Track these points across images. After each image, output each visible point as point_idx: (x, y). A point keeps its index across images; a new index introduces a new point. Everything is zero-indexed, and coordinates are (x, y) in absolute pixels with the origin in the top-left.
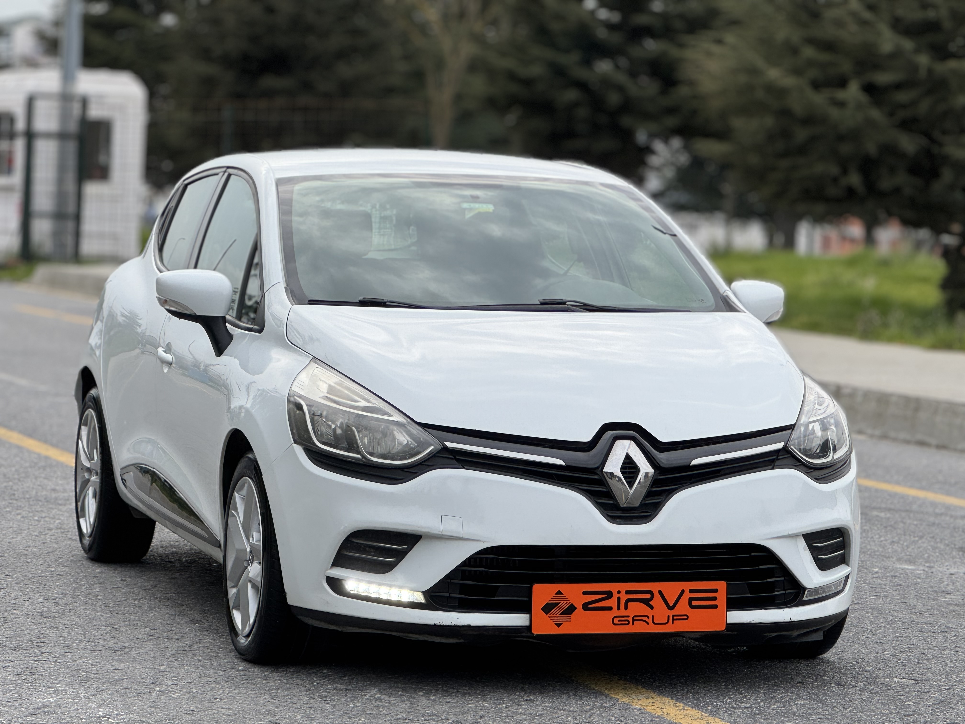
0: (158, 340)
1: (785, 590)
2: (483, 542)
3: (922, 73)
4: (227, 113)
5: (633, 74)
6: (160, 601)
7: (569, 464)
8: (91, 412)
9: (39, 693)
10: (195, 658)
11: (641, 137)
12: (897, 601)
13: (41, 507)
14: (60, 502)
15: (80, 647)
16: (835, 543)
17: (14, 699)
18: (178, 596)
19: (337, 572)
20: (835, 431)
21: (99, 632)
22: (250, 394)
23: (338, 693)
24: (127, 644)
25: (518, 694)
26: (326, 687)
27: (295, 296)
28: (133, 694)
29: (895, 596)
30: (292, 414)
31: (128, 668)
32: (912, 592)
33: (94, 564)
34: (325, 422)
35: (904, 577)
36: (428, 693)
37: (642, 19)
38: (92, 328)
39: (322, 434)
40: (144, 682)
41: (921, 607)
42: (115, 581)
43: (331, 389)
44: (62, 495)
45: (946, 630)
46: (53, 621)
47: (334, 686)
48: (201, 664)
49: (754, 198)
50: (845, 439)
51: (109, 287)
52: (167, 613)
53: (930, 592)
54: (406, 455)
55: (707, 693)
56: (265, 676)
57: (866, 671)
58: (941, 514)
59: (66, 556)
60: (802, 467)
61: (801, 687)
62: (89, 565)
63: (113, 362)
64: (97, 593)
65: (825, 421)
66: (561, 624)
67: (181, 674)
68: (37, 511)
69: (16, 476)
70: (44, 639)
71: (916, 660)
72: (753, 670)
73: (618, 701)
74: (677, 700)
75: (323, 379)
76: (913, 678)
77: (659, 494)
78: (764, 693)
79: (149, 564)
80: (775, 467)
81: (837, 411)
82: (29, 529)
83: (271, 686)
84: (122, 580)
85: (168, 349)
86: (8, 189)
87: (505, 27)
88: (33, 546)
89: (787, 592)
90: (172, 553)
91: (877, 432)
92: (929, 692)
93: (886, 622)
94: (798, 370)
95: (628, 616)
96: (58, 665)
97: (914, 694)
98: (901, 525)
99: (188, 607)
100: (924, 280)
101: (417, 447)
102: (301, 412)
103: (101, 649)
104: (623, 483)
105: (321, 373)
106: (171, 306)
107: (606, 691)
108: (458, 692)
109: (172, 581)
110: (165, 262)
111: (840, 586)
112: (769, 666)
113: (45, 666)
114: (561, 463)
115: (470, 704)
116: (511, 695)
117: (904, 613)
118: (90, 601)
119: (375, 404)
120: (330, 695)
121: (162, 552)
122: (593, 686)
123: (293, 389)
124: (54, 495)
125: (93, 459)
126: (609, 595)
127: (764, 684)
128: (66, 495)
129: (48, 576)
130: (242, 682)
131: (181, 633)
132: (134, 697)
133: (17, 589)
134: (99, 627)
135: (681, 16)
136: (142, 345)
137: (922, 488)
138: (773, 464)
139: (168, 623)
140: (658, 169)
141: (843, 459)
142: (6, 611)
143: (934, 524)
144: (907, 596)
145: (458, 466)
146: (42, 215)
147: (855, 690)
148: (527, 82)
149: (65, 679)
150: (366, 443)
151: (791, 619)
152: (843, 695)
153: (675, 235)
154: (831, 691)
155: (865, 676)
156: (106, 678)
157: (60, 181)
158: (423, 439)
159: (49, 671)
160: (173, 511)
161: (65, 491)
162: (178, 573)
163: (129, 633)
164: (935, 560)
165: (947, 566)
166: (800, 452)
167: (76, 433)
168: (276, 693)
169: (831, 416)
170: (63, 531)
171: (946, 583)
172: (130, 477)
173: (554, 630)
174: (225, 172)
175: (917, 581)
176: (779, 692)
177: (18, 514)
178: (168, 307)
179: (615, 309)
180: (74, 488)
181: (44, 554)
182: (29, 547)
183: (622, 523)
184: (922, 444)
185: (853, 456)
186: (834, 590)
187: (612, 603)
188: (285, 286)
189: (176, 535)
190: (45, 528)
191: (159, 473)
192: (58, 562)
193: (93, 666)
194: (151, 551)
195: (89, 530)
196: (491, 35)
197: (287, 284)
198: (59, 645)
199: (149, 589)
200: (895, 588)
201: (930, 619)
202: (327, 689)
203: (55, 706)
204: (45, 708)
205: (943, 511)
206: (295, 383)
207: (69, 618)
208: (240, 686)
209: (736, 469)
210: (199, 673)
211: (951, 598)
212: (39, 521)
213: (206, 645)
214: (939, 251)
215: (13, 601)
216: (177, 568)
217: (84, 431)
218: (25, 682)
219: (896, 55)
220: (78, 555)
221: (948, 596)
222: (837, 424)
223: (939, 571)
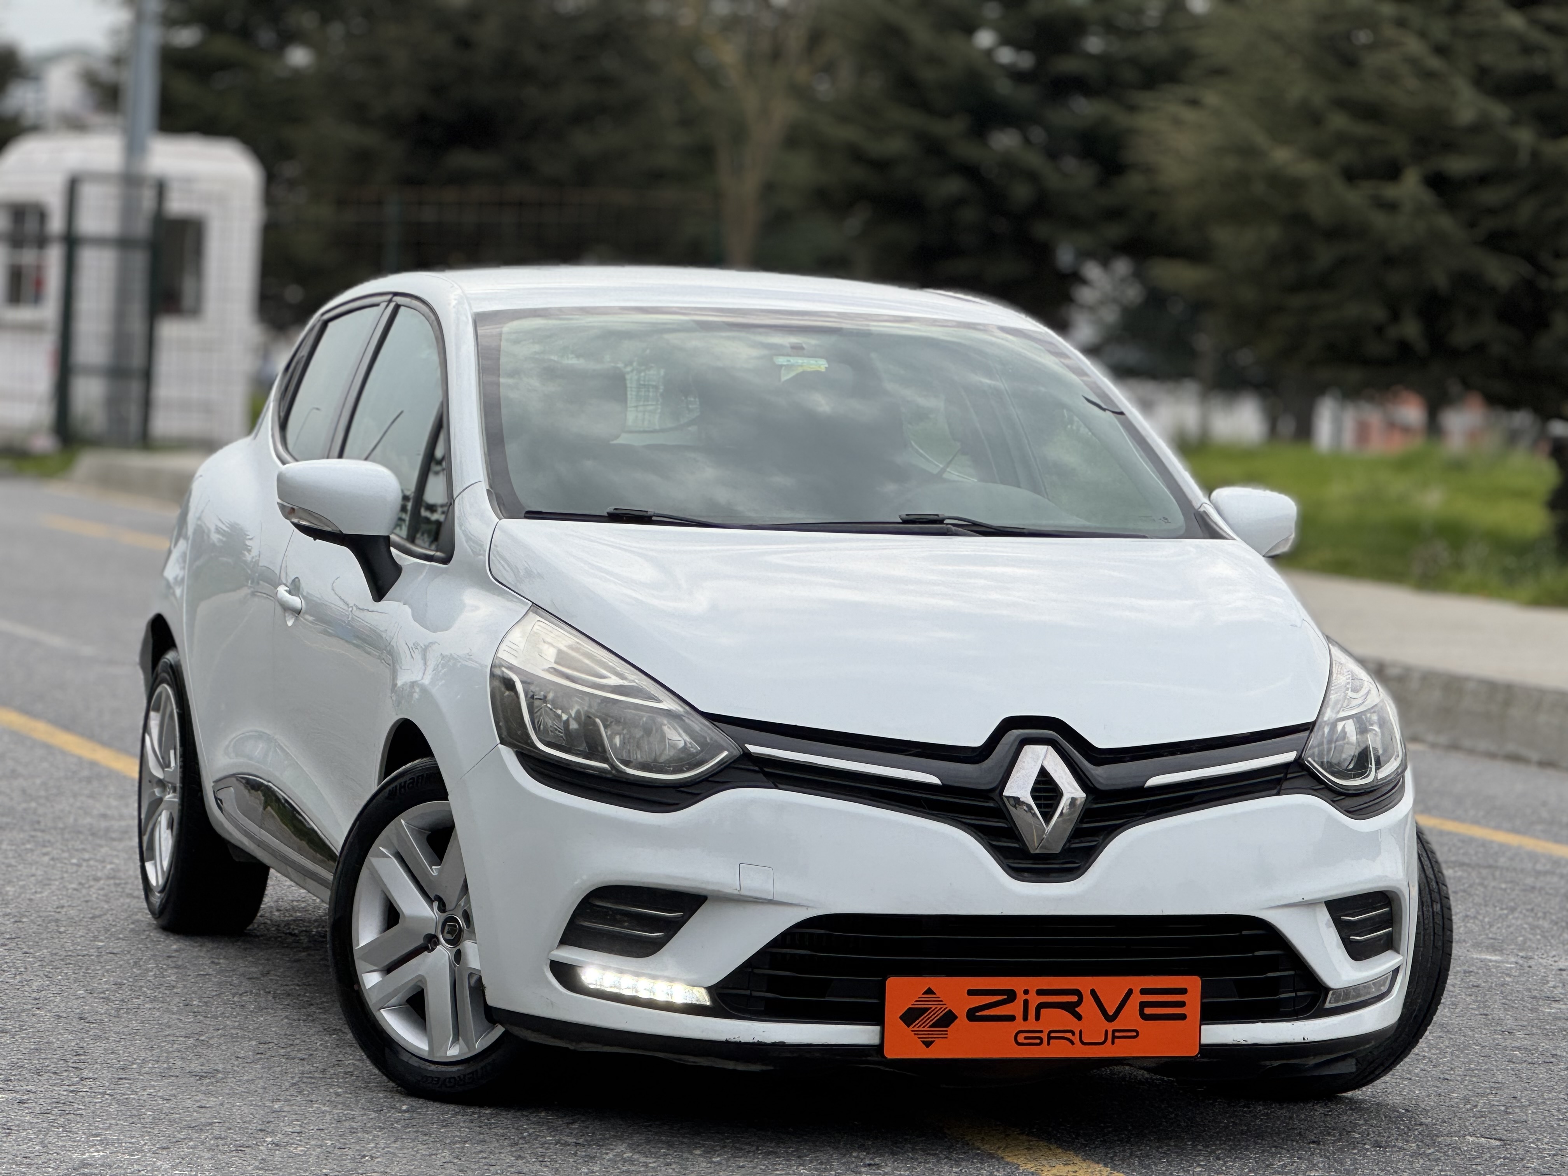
0: (278, 574)
1: (1295, 991)
2: (807, 907)
3: (1523, 159)
4: (392, 210)
5: (1053, 154)
6: (274, 997)
7: (947, 783)
8: (166, 690)
9: (76, 1144)
10: (331, 1090)
11: (1065, 257)
12: (1473, 1012)
13: (82, 843)
14: (114, 835)
15: (143, 1071)
16: (1376, 915)
17: (35, 1154)
18: (305, 989)
19: (568, 955)
20: (1380, 734)
21: (176, 1046)
22: (428, 663)
23: (562, 1149)
24: (220, 1067)
25: (855, 1154)
26: (543, 1140)
27: (504, 504)
28: (229, 1147)
29: (1469, 1004)
30: (498, 698)
31: (222, 1105)
32: (1498, 997)
33: (167, 936)
34: (551, 709)
35: (1484, 974)
36: (709, 1151)
37: (1068, 65)
38: (170, 552)
39: (546, 730)
40: (247, 1128)
41: (1510, 1022)
42: (202, 964)
43: (561, 658)
44: (116, 825)
45: (1552, 1060)
46: (100, 1028)
47: (557, 1138)
48: (340, 1099)
49: (1245, 358)
50: (1395, 746)
51: (197, 487)
52: (287, 1017)
53: (1526, 998)
54: (683, 766)
55: (1164, 1158)
56: (444, 1121)
57: (1421, 1124)
58: (1546, 873)
59: (122, 922)
60: (1326, 792)
61: (1315, 1149)
62: (160, 937)
63: (204, 608)
64: (173, 983)
65: (1363, 717)
66: (932, 1042)
67: (308, 1115)
68: (77, 850)
69: (42, 793)
70: (87, 1057)
71: (1503, 1108)
72: (1238, 1121)
73: (1017, 1168)
74: (1114, 1168)
75: (549, 640)
76: (1497, 1136)
77: (1095, 832)
78: (1255, 1158)
79: (257, 936)
80: (1282, 791)
81: (1382, 701)
82: (62, 878)
83: (454, 1137)
84: (213, 963)
85: (295, 588)
86: (34, 328)
87: (846, 74)
88: (69, 906)
89: (1299, 994)
90: (294, 921)
91: (1443, 739)
92: (1522, 1159)
93: (1453, 1046)
94: (1320, 634)
95: (1041, 1032)
96: (107, 1099)
97: (1498, 1162)
98: (1481, 889)
99: (320, 1008)
100: (1521, 494)
101: (699, 754)
102: (513, 694)
103: (178, 1074)
104: (1034, 815)
105: (545, 631)
106: (301, 518)
107: (999, 1152)
108: (758, 1149)
109: (295, 964)
110: (290, 447)
111: (1384, 985)
112: (1262, 1115)
113: (87, 1100)
114: (934, 780)
115: (777, 1170)
116: (845, 1155)
117: (1484, 1032)
118: (160, 995)
119: (634, 681)
120: (549, 1152)
121: (278, 919)
122: (978, 1144)
123: (499, 655)
124: (104, 824)
125: (169, 766)
126: (1011, 996)
127: (1256, 1143)
128: (123, 823)
129: (92, 955)
130: (408, 1130)
131: (308, 1049)
132: (231, 1151)
133: (42, 975)
134: (175, 1039)
135: (1133, 61)
136: (252, 583)
137: (1515, 831)
138: (1278, 787)
139: (288, 1033)
140: (1092, 309)
141: (1391, 779)
142: (24, 1011)
143: (1533, 888)
144: (1489, 1004)
145: (766, 784)
146: (90, 371)
147: (1405, 1155)
148: (881, 165)
149: (118, 1122)
150: (618, 745)
151: (1304, 1039)
152: (1383, 1163)
153: (1122, 413)
154: (1365, 1156)
155: (1420, 1133)
156: (186, 1121)
157: (120, 316)
158: (711, 739)
159: (92, 1108)
160: (300, 851)
161: (121, 817)
162: (304, 952)
163: (224, 1048)
164: (1534, 946)
165: (1554, 956)
166: (1322, 766)
167: (141, 723)
168: (463, 1148)
169: (1372, 711)
170: (118, 881)
171: (1551, 984)
172: (229, 795)
173: (920, 1052)
174: (390, 301)
175: (1505, 980)
176: (1280, 1158)
177: (45, 854)
178: (296, 521)
179: (1025, 531)
180: (136, 813)
181: (85, 920)
182: (63, 907)
183: (1033, 879)
184: (1515, 758)
185: (1408, 775)
186: (1374, 993)
187: (1015, 1008)
188: (488, 488)
189: (303, 891)
190: (88, 876)
191: (276, 789)
192: (109, 933)
193: (165, 1102)
194: (261, 916)
195: (161, 882)
196: (823, 88)
197: (491, 485)
198: (109, 1067)
199: (257, 978)
200: (1469, 991)
201: (1526, 1042)
202: (545, 1143)
203: (102, 1165)
204: (87, 1168)
205: (1548, 867)
206: (503, 647)
207: (126, 1024)
208: (404, 1137)
209: (1217, 795)
210: (338, 1114)
211: (1560, 1009)
212: (79, 865)
213: (349, 1070)
214: (1546, 447)
215: (35, 995)
216: (302, 943)
217: (155, 720)
218: (53, 1126)
219: (1479, 128)
220: (142, 921)
221: (1554, 1005)
222: (1383, 723)
223: (1541, 964)
